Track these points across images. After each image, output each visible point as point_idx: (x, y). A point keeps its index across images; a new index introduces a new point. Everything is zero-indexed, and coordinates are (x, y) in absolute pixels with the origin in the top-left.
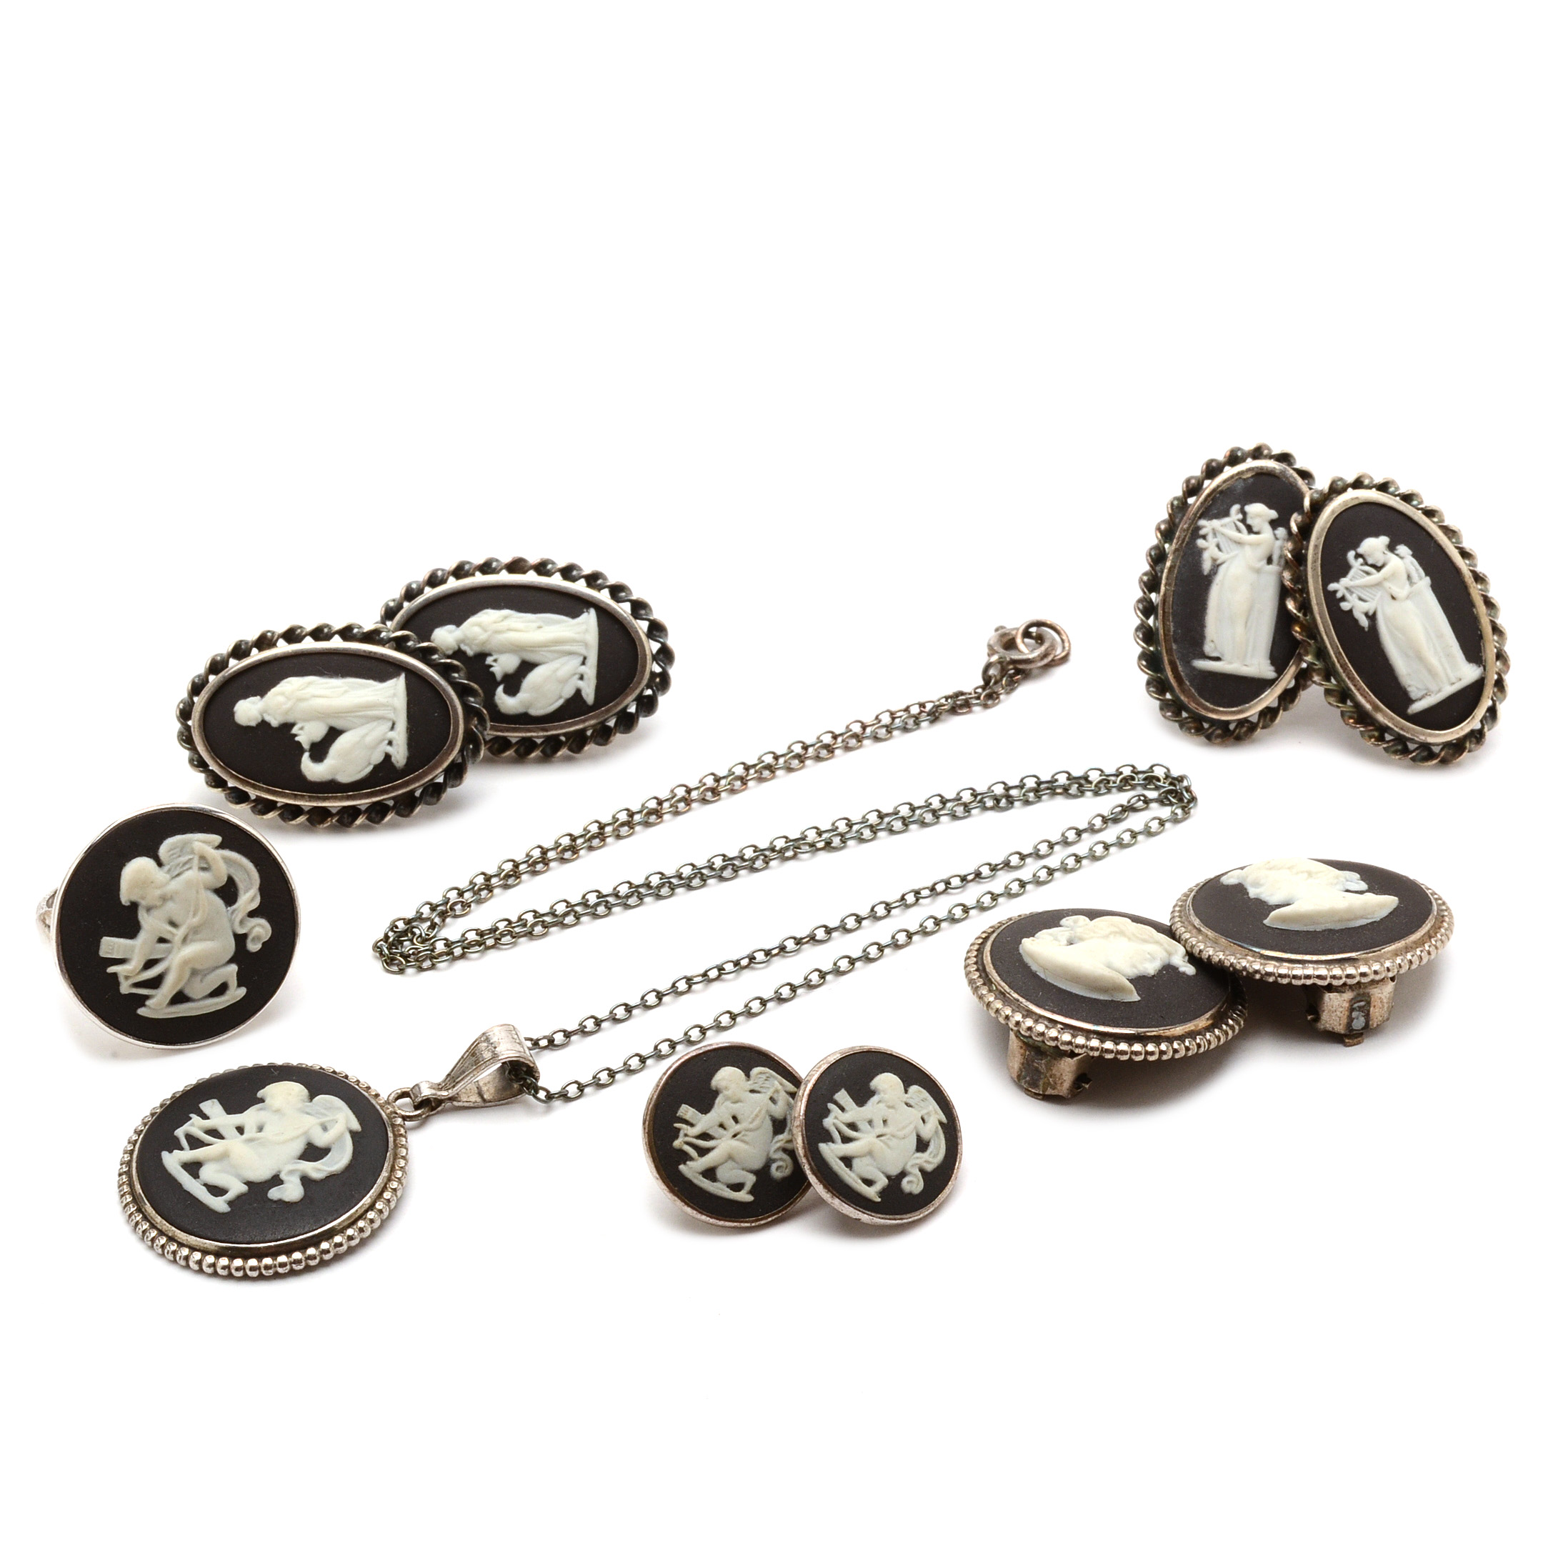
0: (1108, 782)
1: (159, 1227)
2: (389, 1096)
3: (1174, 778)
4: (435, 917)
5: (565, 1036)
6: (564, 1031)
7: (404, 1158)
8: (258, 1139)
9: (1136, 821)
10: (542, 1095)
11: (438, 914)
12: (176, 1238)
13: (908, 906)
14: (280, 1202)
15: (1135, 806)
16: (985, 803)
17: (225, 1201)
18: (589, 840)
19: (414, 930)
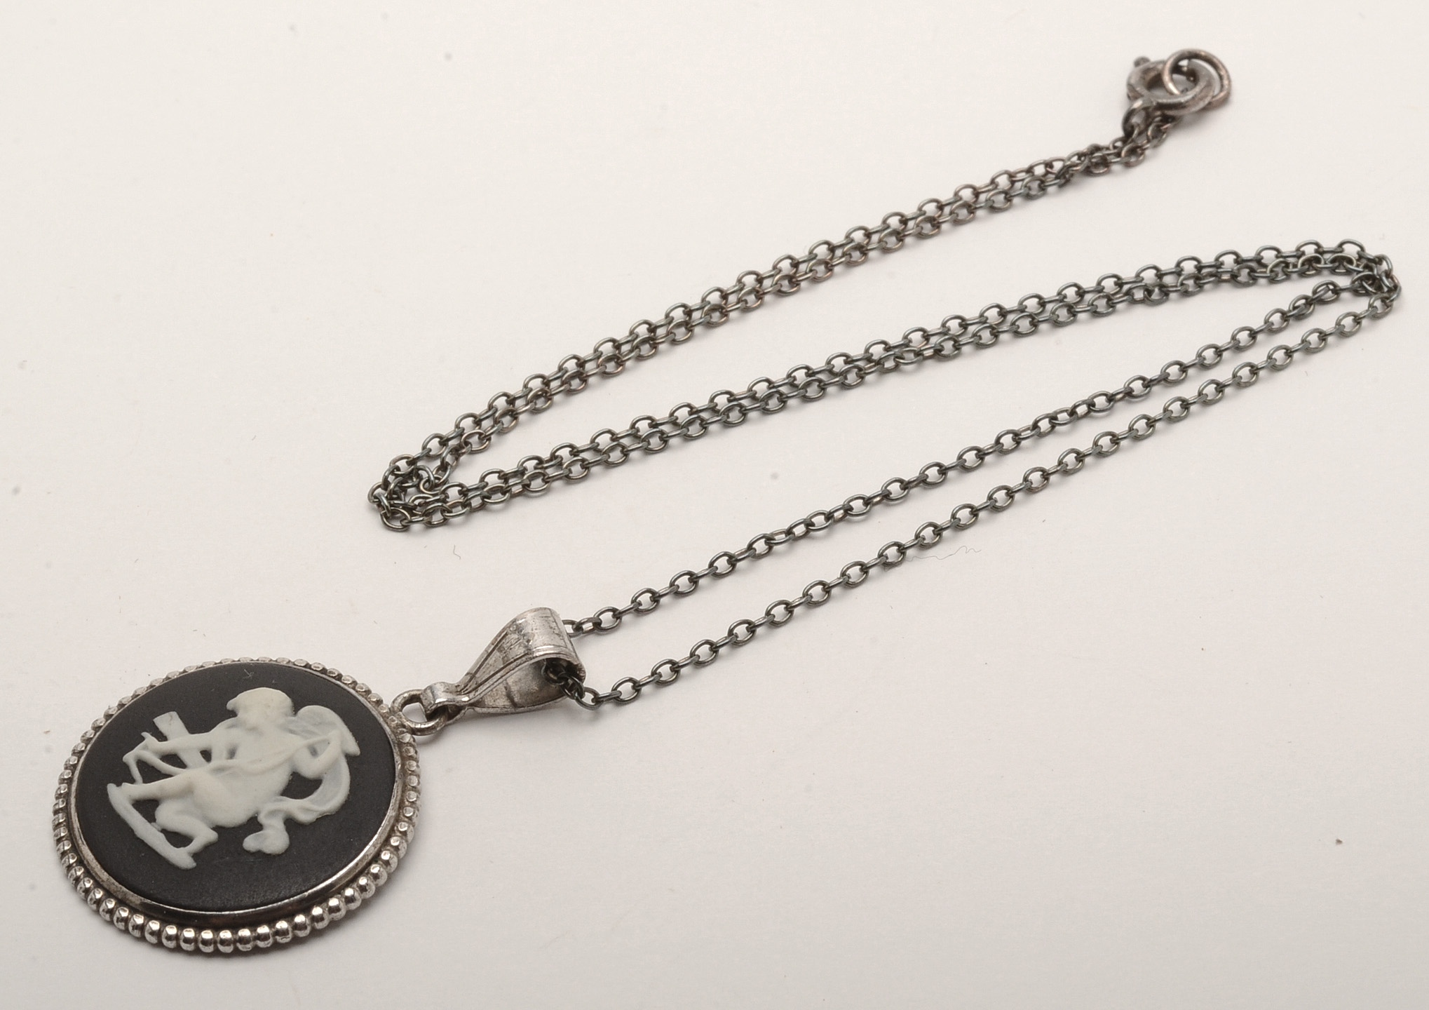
0: (1287, 265)
1: (105, 886)
2: (394, 702)
3: (1369, 260)
4: (447, 455)
5: (614, 616)
6: (614, 610)
7: (414, 789)
8: (230, 768)
9: (1325, 318)
10: (588, 698)
11: (451, 451)
12: (127, 902)
13: (1041, 435)
14: (259, 854)
15: (1323, 298)
16: (1133, 295)
17: (189, 853)
18: (637, 347)
19: (420, 472)
